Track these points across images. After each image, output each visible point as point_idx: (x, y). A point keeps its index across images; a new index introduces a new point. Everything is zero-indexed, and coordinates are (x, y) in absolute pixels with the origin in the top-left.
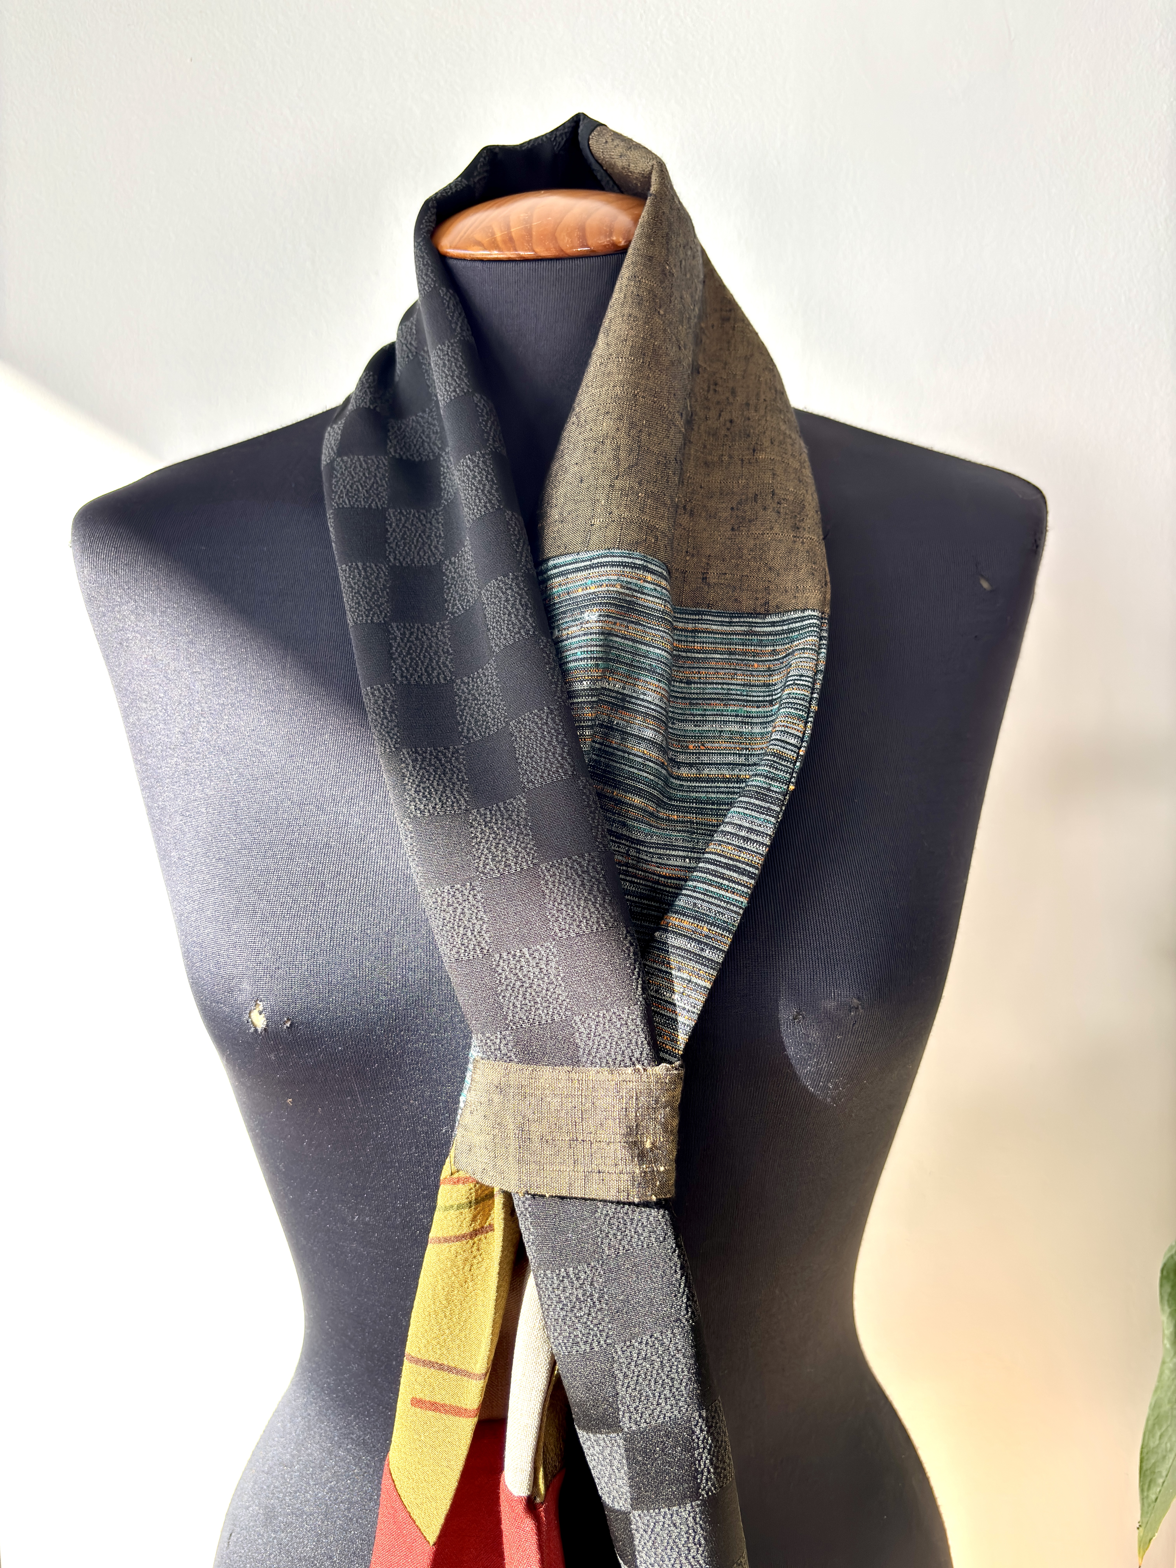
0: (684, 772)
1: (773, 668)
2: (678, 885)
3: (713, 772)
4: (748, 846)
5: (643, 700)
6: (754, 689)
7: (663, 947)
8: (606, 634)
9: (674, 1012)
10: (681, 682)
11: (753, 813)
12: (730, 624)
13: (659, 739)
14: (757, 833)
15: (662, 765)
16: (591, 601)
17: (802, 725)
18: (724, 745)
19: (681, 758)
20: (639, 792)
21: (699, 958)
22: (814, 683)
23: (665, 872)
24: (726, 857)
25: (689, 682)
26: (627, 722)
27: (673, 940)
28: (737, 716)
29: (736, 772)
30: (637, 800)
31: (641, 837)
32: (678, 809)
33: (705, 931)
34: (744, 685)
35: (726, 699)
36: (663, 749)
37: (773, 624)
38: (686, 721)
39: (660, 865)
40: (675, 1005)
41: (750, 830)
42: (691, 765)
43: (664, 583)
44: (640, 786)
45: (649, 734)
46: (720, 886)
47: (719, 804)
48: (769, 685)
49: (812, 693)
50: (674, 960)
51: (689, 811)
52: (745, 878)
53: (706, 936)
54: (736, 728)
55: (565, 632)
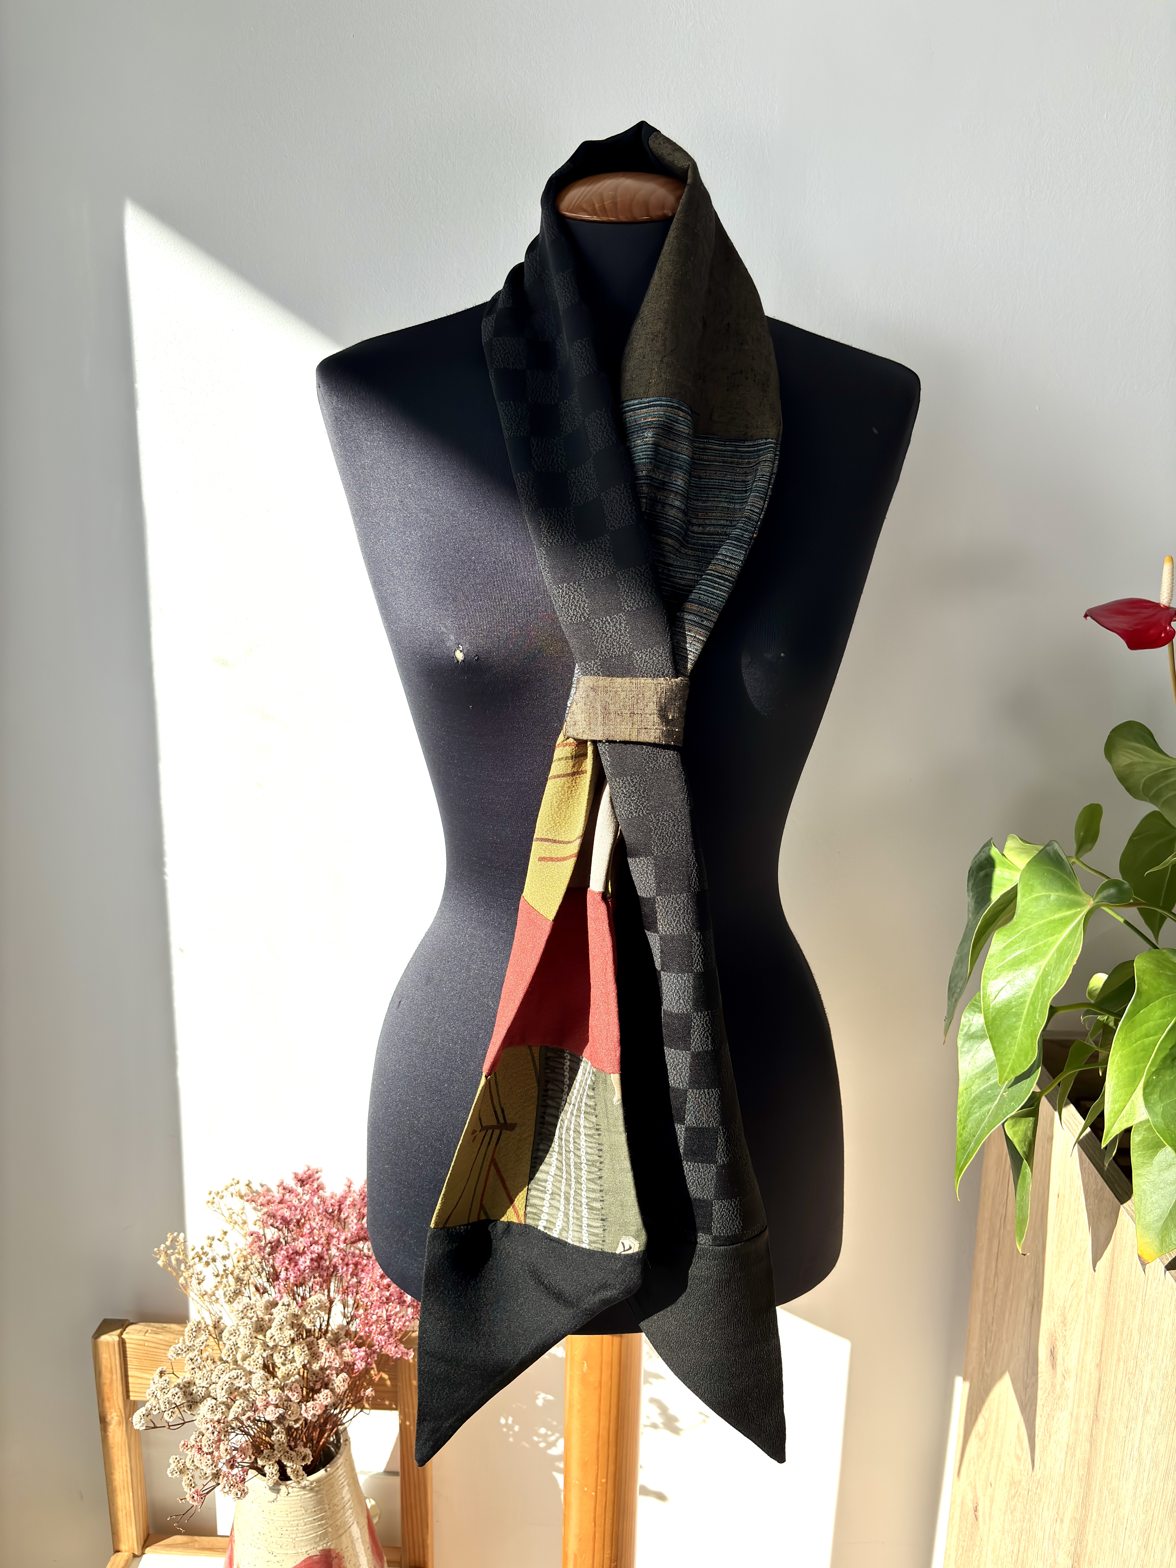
0: (696, 529)
1: (748, 472)
2: (690, 589)
3: (712, 529)
4: (730, 566)
5: (675, 484)
6: (737, 483)
7: (682, 620)
8: (656, 445)
9: (686, 653)
10: (695, 477)
11: (734, 549)
12: (725, 445)
13: (683, 507)
14: (735, 559)
15: (684, 522)
16: (649, 425)
17: (762, 502)
18: (718, 514)
19: (694, 521)
20: (670, 536)
21: (700, 625)
22: (770, 479)
23: (683, 582)
24: (717, 572)
25: (700, 478)
26: (666, 497)
27: (687, 616)
28: (726, 498)
29: (725, 530)
30: (670, 541)
31: (671, 562)
32: (692, 549)
33: (705, 611)
34: (731, 481)
35: (720, 489)
36: (685, 513)
37: (749, 446)
38: (698, 500)
39: (680, 578)
40: (687, 649)
41: (731, 558)
42: (699, 525)
43: (689, 418)
44: (672, 533)
45: (677, 503)
46: (714, 588)
47: (714, 547)
48: (745, 482)
49: (769, 485)
50: (687, 626)
51: (698, 550)
52: (727, 583)
53: (705, 614)
54: (726, 505)
55: (633, 444)
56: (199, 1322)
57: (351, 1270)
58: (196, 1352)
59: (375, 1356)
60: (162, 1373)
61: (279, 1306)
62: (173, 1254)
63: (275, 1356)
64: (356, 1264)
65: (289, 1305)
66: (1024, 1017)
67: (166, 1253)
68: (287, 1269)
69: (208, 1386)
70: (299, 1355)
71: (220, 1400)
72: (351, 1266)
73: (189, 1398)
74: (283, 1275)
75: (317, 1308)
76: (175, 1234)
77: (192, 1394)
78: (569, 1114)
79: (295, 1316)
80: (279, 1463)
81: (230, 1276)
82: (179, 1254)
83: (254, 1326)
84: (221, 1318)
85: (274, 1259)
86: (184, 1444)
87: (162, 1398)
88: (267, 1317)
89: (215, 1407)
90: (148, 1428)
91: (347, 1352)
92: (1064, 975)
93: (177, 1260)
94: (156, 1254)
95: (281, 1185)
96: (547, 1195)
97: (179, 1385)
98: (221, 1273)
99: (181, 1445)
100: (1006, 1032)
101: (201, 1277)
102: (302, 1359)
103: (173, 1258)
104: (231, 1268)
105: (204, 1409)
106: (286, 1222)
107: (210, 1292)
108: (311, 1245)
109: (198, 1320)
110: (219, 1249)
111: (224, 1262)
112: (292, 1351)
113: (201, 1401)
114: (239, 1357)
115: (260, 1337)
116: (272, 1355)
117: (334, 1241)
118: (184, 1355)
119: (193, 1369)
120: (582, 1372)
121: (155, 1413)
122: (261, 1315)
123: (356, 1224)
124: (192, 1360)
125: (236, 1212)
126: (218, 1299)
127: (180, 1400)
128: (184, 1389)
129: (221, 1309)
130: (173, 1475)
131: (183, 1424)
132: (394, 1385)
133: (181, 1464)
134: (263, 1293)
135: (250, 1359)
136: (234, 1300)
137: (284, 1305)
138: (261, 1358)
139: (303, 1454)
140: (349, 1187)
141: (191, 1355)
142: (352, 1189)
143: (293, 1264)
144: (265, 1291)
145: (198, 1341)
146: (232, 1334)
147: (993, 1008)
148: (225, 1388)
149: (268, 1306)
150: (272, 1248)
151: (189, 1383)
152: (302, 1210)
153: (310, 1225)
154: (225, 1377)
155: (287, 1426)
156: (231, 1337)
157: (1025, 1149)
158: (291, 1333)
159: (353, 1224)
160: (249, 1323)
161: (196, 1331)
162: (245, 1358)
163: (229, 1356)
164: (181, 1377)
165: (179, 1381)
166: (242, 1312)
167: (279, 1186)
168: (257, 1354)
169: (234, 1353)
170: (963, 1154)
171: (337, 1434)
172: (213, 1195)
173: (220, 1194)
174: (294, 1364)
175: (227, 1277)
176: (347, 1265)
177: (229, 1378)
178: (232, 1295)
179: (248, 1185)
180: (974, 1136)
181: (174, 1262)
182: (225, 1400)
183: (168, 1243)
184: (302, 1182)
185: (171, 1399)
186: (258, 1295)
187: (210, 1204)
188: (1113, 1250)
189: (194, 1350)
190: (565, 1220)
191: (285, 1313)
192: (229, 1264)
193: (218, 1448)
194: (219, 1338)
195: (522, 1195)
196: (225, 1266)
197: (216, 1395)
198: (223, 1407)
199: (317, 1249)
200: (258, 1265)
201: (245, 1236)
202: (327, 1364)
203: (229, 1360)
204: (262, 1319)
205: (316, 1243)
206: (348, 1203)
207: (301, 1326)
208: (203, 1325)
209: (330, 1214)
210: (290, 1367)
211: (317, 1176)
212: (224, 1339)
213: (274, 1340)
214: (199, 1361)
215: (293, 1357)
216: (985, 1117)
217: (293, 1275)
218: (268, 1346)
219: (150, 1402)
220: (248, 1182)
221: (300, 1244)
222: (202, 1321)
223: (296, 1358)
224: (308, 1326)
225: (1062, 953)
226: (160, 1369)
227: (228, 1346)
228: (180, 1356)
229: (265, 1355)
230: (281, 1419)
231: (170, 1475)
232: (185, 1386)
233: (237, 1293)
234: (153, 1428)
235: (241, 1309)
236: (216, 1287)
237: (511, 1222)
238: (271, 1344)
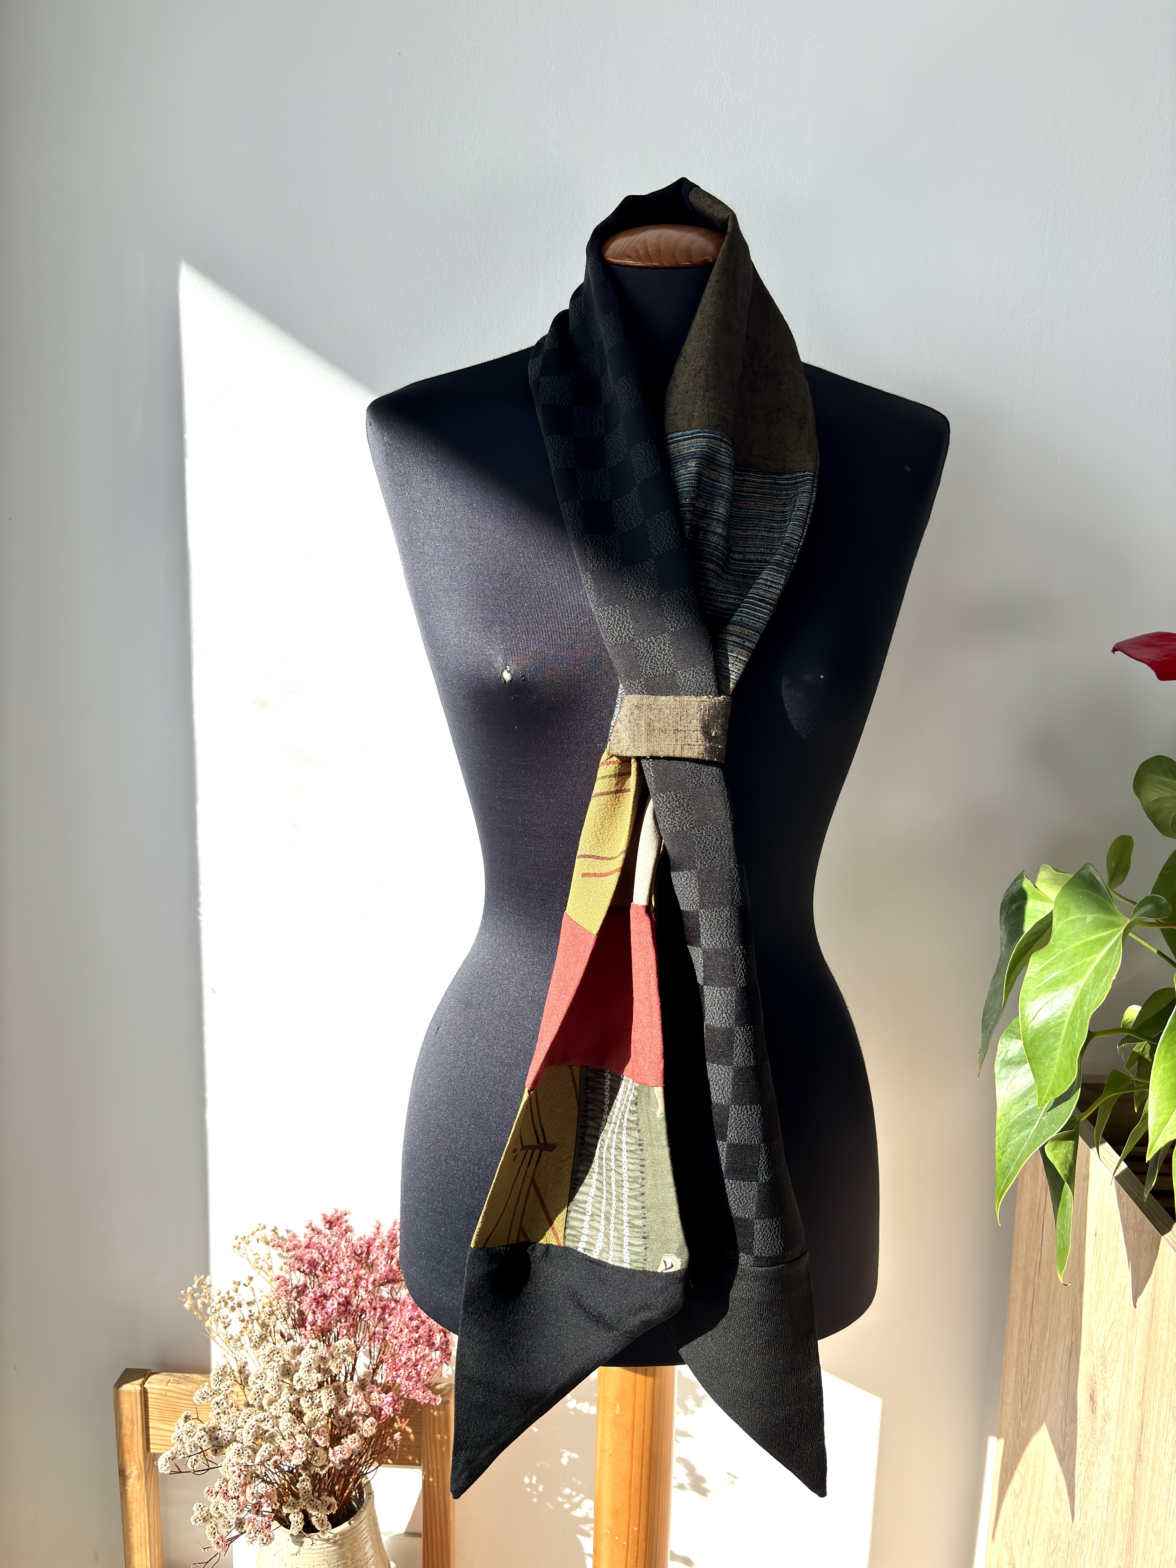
0: (736, 556)
1: (786, 503)
2: (731, 612)
3: (752, 557)
4: (771, 590)
5: (717, 512)
6: (776, 513)
7: (724, 642)
8: (699, 474)
9: (729, 673)
10: (735, 508)
11: (774, 574)
12: (763, 478)
13: (725, 534)
14: (776, 583)
15: (725, 548)
16: (692, 456)
17: (801, 530)
18: (758, 543)
19: (735, 549)
20: (713, 562)
21: (743, 647)
22: (809, 509)
23: (725, 606)
24: (758, 595)
25: (740, 508)
26: (708, 524)
27: (729, 638)
28: (766, 527)
29: (765, 557)
30: (712, 566)
31: (713, 586)
32: (733, 575)
33: (746, 633)
34: (770, 511)
35: (760, 519)
36: (726, 540)
37: (787, 479)
38: (738, 529)
39: (722, 602)
40: (729, 669)
41: (772, 582)
42: (740, 553)
43: (731, 449)
44: (714, 559)
45: (719, 530)
46: (755, 610)
47: (754, 574)
48: (783, 512)
49: (807, 515)
50: (730, 647)
51: (739, 576)
52: (769, 606)
53: (747, 635)
54: (765, 534)
55: (676, 473)
56: (225, 1366)
57: (378, 1314)
58: (222, 1396)
59: (403, 1402)
60: (187, 1418)
61: (307, 1349)
62: (199, 1297)
63: (301, 1400)
64: (384, 1308)
65: (316, 1348)
66: (1062, 1037)
67: (192, 1295)
68: (314, 1313)
69: (234, 1430)
70: (326, 1400)
71: (246, 1444)
72: (379, 1310)
73: (215, 1443)
74: (310, 1318)
75: (345, 1352)
76: (202, 1277)
77: (217, 1438)
78: (610, 1132)
79: (323, 1359)
80: (304, 1512)
81: (255, 1321)
82: (205, 1297)
83: (281, 1369)
84: (246, 1363)
85: (300, 1303)
86: (209, 1490)
87: (188, 1441)
88: (293, 1362)
89: (241, 1451)
90: (173, 1473)
91: (375, 1395)
92: (1103, 991)
93: (203, 1303)
94: (183, 1297)
95: (310, 1226)
96: (587, 1216)
97: (204, 1429)
98: (247, 1318)
99: (205, 1491)
100: (1044, 1053)
101: (227, 1321)
102: (328, 1403)
103: (199, 1301)
104: (256, 1315)
105: (230, 1452)
106: (313, 1264)
107: (235, 1337)
108: (339, 1288)
109: (224, 1365)
110: (245, 1295)
111: (250, 1308)
112: (319, 1396)
113: (226, 1446)
114: (265, 1402)
115: (287, 1380)
116: (298, 1400)
117: (363, 1283)
118: (210, 1399)
119: (218, 1414)
120: (615, 1414)
121: (180, 1457)
122: (287, 1358)
123: (385, 1266)
124: (217, 1403)
125: (262, 1257)
126: (243, 1345)
127: (206, 1443)
128: (209, 1434)
129: (247, 1355)
130: (196, 1522)
131: (208, 1470)
132: (418, 1439)
133: (204, 1512)
134: (289, 1340)
135: (277, 1404)
136: (260, 1345)
137: (311, 1347)
138: (287, 1402)
139: (328, 1502)
140: (378, 1228)
141: (217, 1399)
142: (380, 1230)
143: (320, 1307)
144: (291, 1338)
145: (223, 1384)
146: (258, 1378)
147: (1031, 1029)
148: (251, 1432)
149: (295, 1350)
150: (298, 1292)
151: (214, 1428)
152: (330, 1252)
153: (339, 1268)
154: (252, 1421)
155: (312, 1472)
156: (258, 1381)
157: (1066, 1172)
158: (317, 1377)
159: (382, 1266)
160: (276, 1365)
161: (221, 1375)
162: (270, 1403)
163: (255, 1399)
164: (206, 1423)
165: (205, 1425)
166: (268, 1356)
167: (307, 1227)
168: (284, 1397)
169: (261, 1397)
170: (1004, 1178)
171: (360, 1488)
172: (239, 1240)
173: (247, 1239)
174: (321, 1409)
175: (252, 1323)
176: (375, 1309)
177: (257, 1421)
178: (257, 1340)
179: (273, 1231)
180: (1014, 1161)
181: (200, 1306)
182: (251, 1444)
183: (195, 1286)
184: (331, 1223)
185: (197, 1442)
186: (283, 1342)
187: (236, 1249)
188: (1155, 1283)
189: (220, 1394)
190: (606, 1240)
191: (313, 1355)
192: (254, 1308)
193: (244, 1492)
194: (244, 1383)
195: (562, 1216)
196: (250, 1311)
197: (242, 1439)
198: (249, 1450)
199: (345, 1291)
200: (285, 1311)
201: (272, 1280)
202: (354, 1409)
203: (255, 1404)
204: (289, 1363)
205: (345, 1285)
206: (377, 1244)
207: (327, 1371)
208: (229, 1370)
209: (359, 1255)
210: (317, 1412)
211: (345, 1218)
212: (250, 1383)
213: (302, 1383)
214: (225, 1404)
215: (320, 1402)
216: (1025, 1142)
217: (320, 1318)
218: (295, 1390)
219: (175, 1446)
220: (274, 1228)
221: (328, 1287)
222: (228, 1366)
223: (323, 1403)
224: (335, 1371)
225: (1099, 972)
226: (185, 1414)
227: (254, 1390)
228: (206, 1400)
229: (291, 1399)
230: (307, 1465)
231: (193, 1523)
232: (210, 1430)
233: (263, 1338)
234: (177, 1473)
235: (267, 1353)
236: (241, 1332)
237: (551, 1244)
238: (298, 1387)
